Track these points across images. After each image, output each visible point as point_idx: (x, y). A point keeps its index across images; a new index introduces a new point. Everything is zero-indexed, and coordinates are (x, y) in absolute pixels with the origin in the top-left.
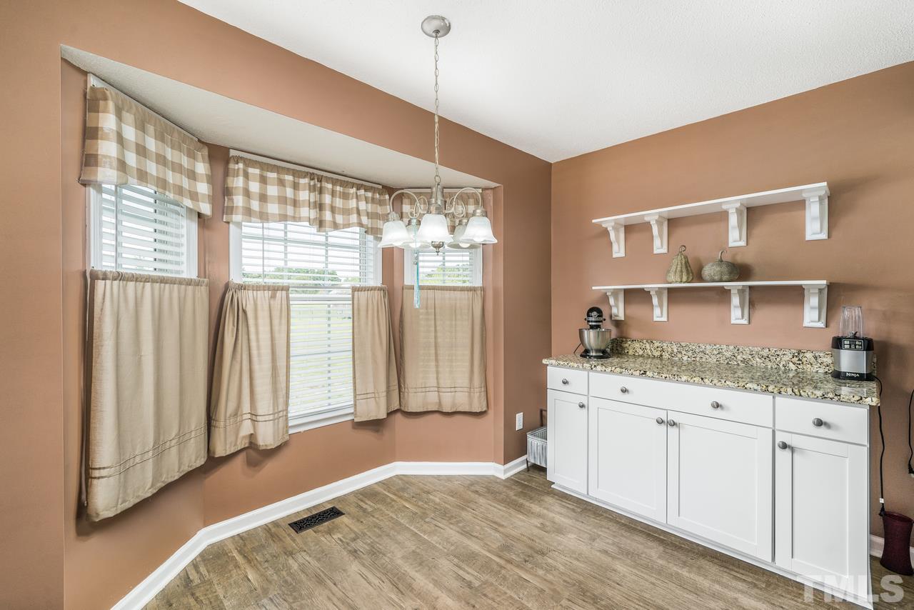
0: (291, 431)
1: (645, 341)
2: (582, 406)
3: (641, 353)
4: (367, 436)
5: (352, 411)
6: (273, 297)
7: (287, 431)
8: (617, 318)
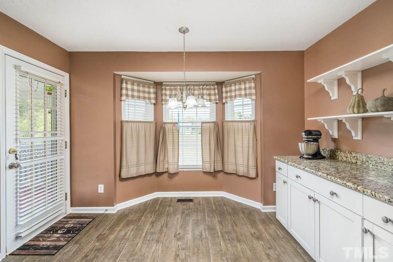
0: (180, 170)
1: (347, 152)
2: (285, 182)
3: (345, 159)
4: (209, 178)
5: (202, 167)
6: (174, 126)
7: (178, 169)
8: (334, 137)
